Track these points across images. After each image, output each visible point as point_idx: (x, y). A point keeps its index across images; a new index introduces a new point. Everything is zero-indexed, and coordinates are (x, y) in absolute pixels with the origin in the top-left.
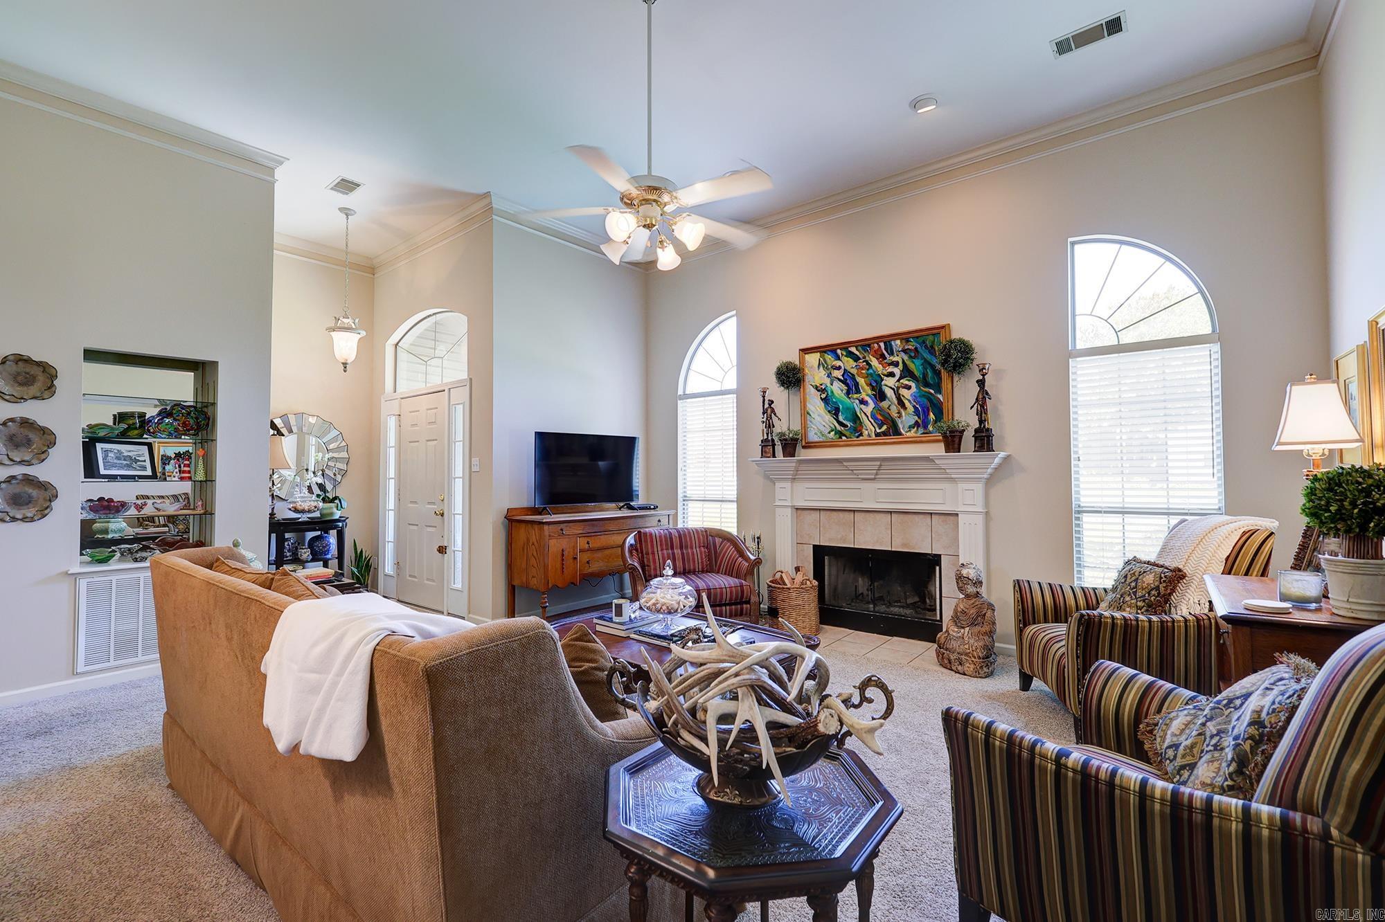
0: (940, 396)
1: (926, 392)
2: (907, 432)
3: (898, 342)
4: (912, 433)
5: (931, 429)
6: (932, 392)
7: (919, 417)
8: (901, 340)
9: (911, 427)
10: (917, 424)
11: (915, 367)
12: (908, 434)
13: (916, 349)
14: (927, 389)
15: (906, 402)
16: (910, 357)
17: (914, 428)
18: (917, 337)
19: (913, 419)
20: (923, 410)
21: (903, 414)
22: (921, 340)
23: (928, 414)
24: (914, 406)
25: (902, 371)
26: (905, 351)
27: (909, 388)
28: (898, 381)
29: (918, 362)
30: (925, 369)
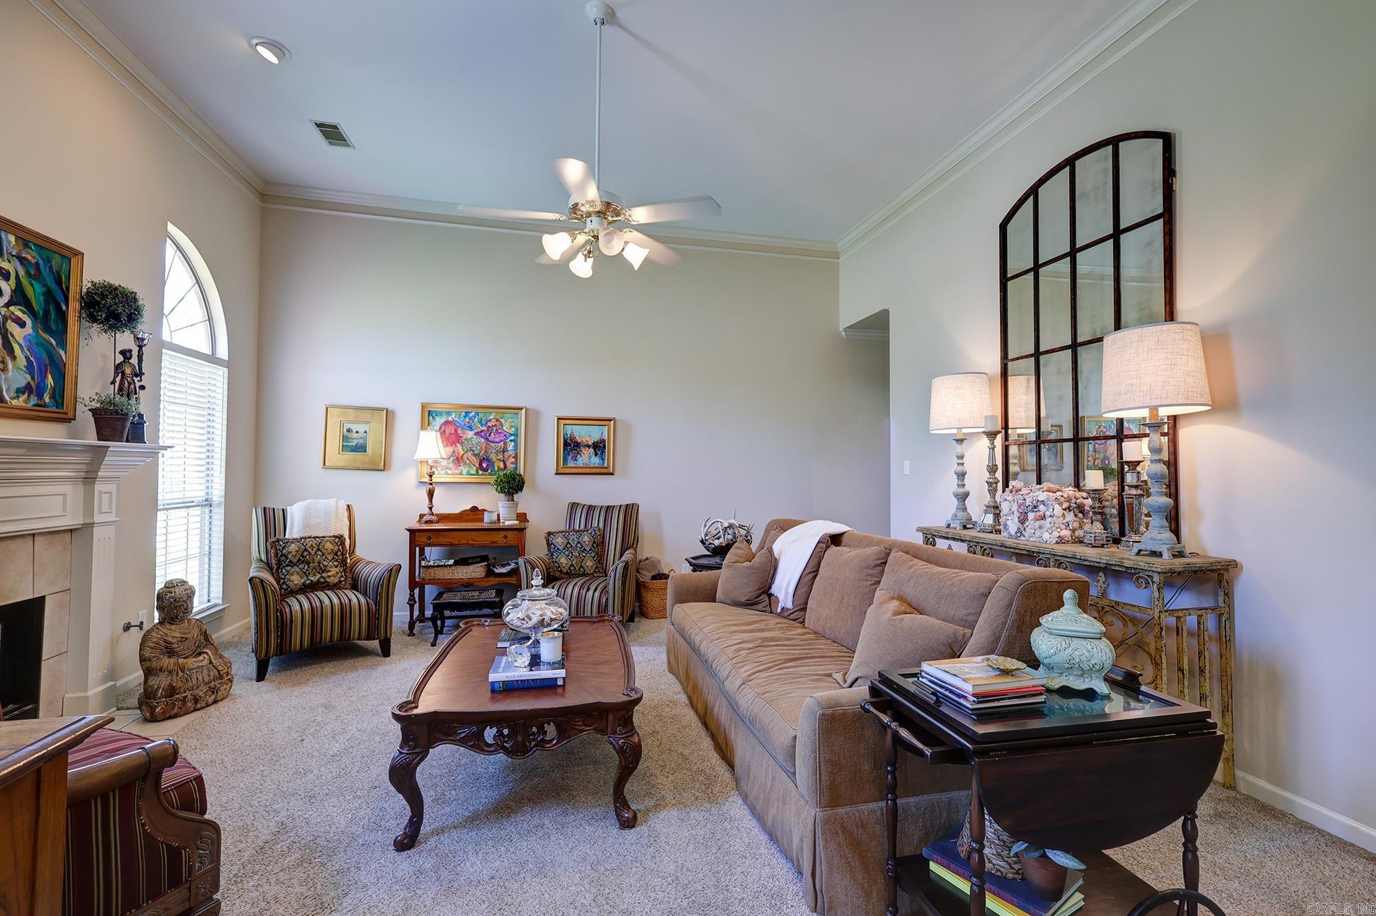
0: (62, 353)
1: (44, 339)
2: (13, 398)
3: (12, 238)
4: (20, 402)
5: (47, 400)
6: (54, 343)
7: (33, 378)
8: (17, 238)
9: (19, 391)
10: (28, 389)
11: (34, 292)
12: (15, 402)
13: (37, 264)
14: (46, 336)
15: (16, 347)
16: (28, 273)
17: (24, 394)
18: (41, 247)
19: (23, 379)
20: (39, 368)
21: (10, 366)
22: (46, 254)
23: (46, 376)
24: (27, 358)
25: (13, 291)
26: (21, 260)
27: (22, 324)
28: (7, 305)
29: (39, 289)
30: (47, 302)
